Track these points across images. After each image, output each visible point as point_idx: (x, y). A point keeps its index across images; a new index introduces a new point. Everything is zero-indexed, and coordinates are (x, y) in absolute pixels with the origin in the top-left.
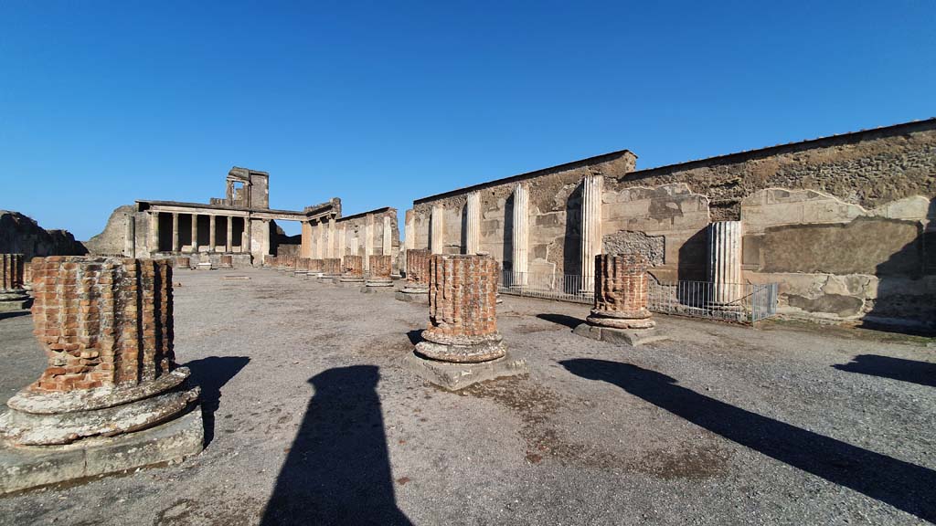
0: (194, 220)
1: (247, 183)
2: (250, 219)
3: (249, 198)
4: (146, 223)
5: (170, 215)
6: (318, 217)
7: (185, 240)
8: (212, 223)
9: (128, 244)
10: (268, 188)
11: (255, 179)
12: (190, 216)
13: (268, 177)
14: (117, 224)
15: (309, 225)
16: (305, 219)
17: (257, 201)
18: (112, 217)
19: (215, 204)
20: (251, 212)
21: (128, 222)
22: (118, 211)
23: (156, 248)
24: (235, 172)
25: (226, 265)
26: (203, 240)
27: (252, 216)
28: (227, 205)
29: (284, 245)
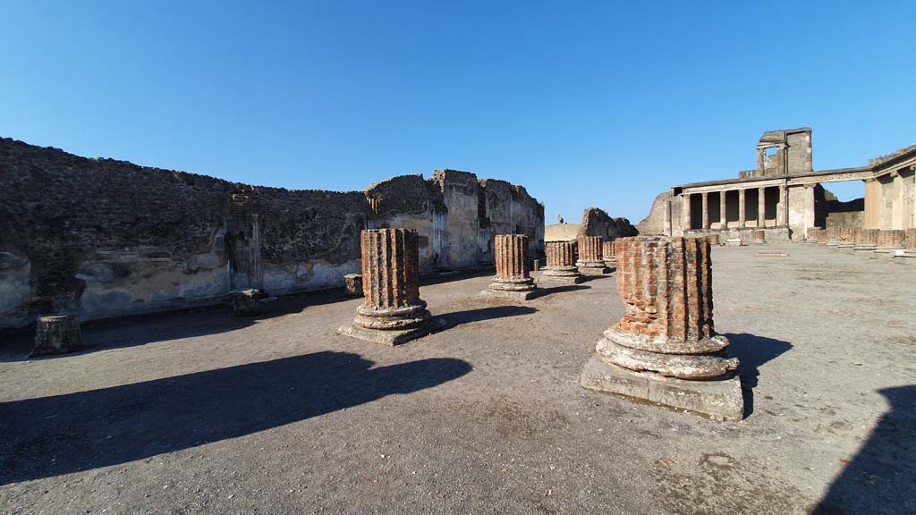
0: (722, 197)
1: (782, 146)
2: (787, 188)
3: (785, 163)
4: (680, 205)
5: (700, 196)
6: (893, 170)
7: (714, 217)
8: (742, 197)
9: (667, 225)
10: (810, 146)
11: (792, 140)
12: (718, 194)
13: (810, 132)
14: (658, 208)
15: (878, 184)
16: (870, 176)
17: (796, 164)
18: (655, 202)
19: (744, 177)
20: (788, 179)
21: (666, 206)
22: (658, 198)
23: (688, 227)
24: (766, 138)
25: (759, 241)
26: (732, 216)
27: (789, 183)
28: (758, 176)
29: (835, 214)
